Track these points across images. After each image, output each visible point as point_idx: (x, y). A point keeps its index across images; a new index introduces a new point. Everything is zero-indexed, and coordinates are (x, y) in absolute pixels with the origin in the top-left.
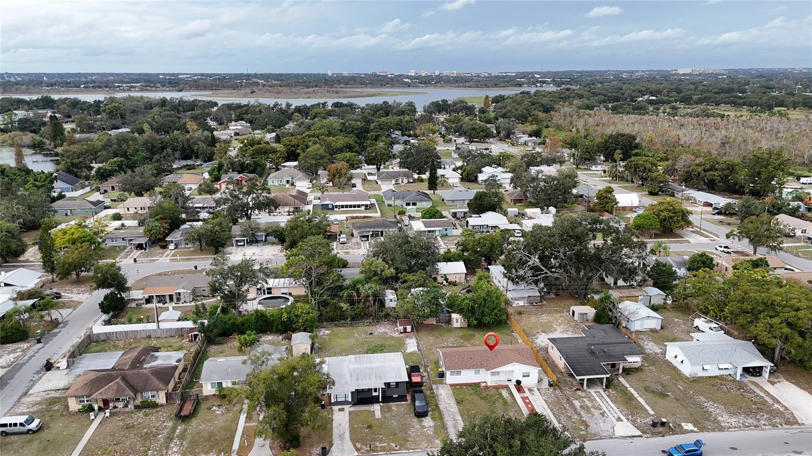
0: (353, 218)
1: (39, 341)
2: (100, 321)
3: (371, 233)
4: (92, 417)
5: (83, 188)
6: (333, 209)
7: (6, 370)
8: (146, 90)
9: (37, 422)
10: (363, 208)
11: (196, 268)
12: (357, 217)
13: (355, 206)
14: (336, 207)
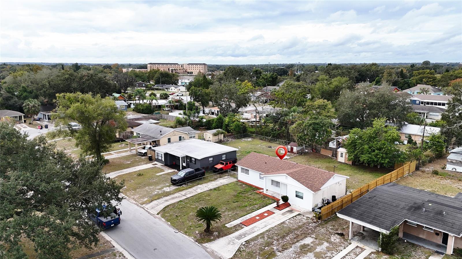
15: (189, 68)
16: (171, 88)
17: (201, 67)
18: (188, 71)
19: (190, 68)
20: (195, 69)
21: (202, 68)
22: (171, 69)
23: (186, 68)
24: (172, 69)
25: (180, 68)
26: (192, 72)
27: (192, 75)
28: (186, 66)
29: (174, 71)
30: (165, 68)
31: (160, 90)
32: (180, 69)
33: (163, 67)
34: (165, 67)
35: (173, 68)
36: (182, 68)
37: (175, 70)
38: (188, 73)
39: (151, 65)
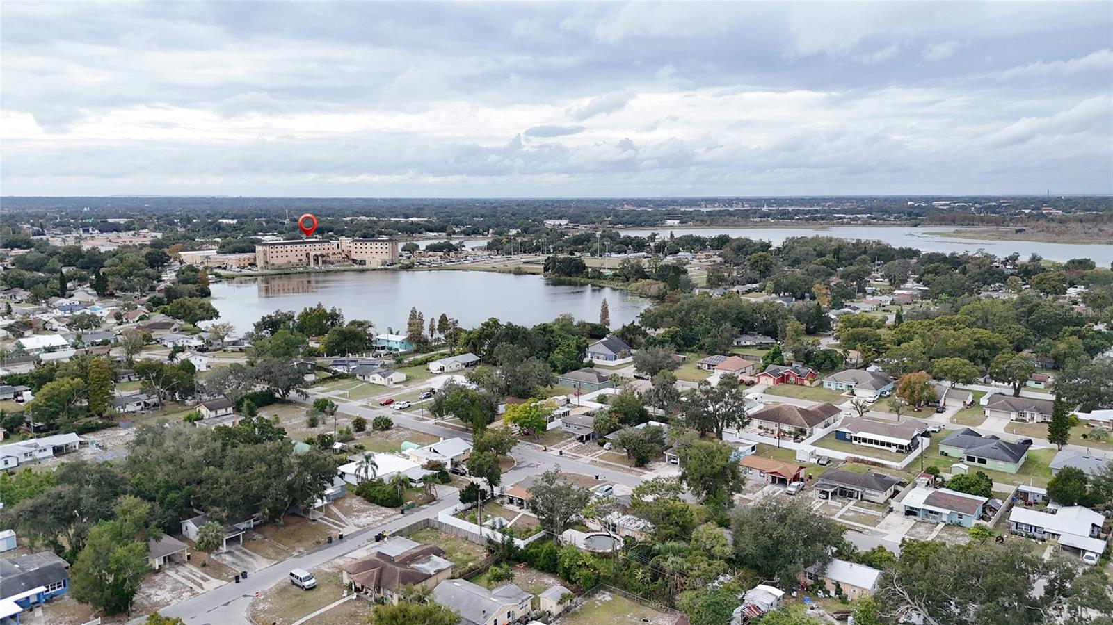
0: (856, 460)
1: (402, 512)
2: (451, 510)
3: (833, 490)
4: (345, 595)
5: (624, 358)
6: (850, 440)
7: (358, 529)
8: (870, 224)
9: (313, 581)
10: (894, 449)
11: (597, 477)
12: (863, 461)
13: (883, 444)
14: (856, 439)
15: (356, 250)
16: (374, 376)
17: (384, 248)
18: (354, 256)
19: (359, 250)
20: (369, 252)
21: (387, 250)
22: (312, 254)
23: (349, 249)
24: (315, 255)
25: (334, 251)
26: (365, 261)
27: (364, 267)
28: (348, 245)
29: (320, 258)
30: (299, 253)
31: (346, 378)
32: (334, 254)
33: (294, 251)
34: (299, 251)
35: (319, 253)
36: (339, 250)
37: (322, 256)
38: (354, 261)
39: (264, 247)
